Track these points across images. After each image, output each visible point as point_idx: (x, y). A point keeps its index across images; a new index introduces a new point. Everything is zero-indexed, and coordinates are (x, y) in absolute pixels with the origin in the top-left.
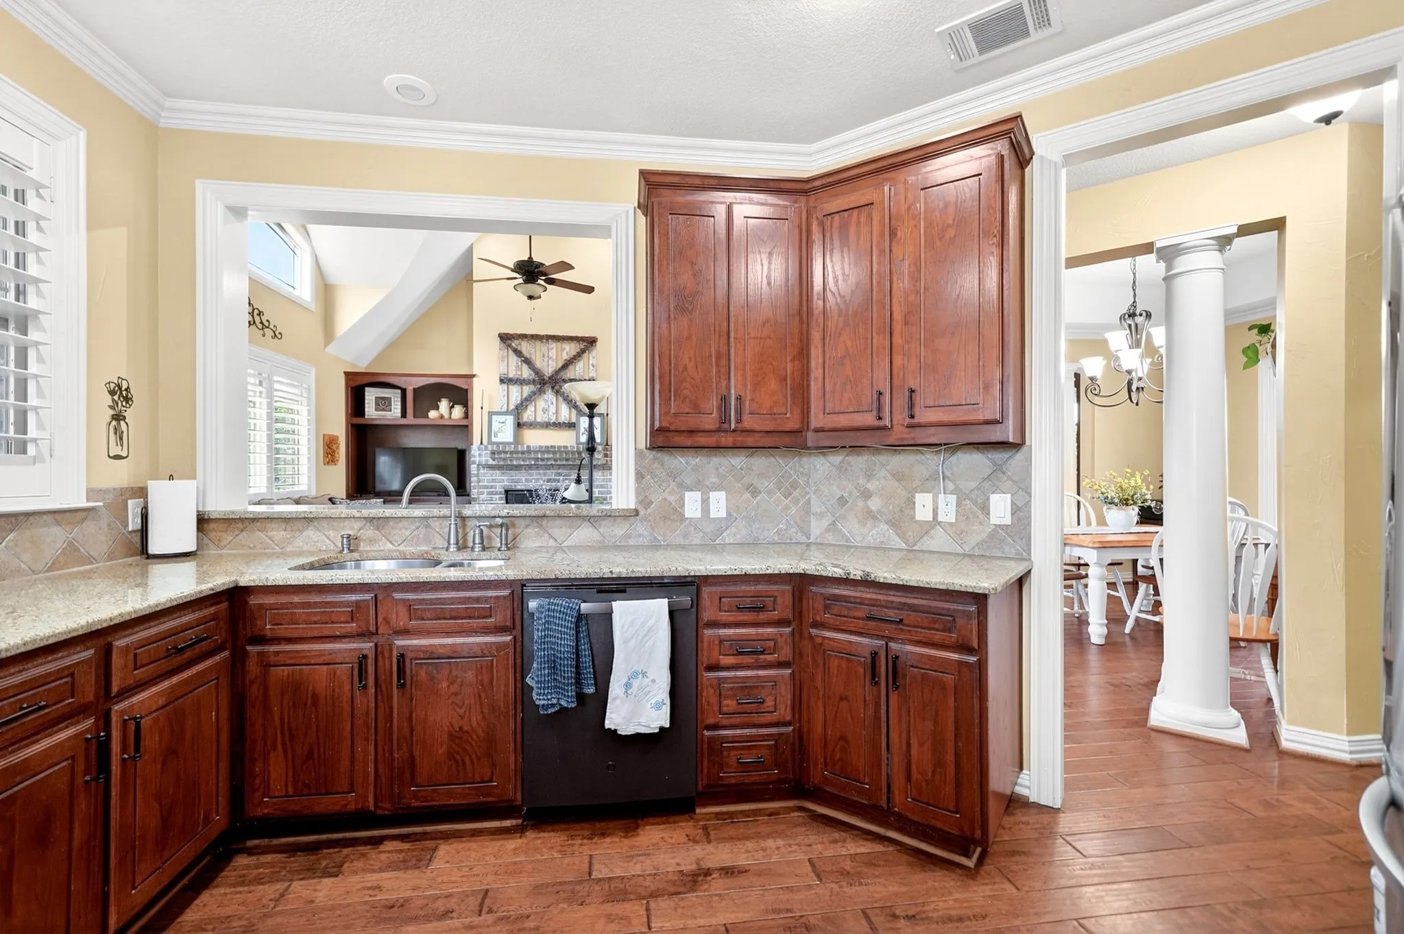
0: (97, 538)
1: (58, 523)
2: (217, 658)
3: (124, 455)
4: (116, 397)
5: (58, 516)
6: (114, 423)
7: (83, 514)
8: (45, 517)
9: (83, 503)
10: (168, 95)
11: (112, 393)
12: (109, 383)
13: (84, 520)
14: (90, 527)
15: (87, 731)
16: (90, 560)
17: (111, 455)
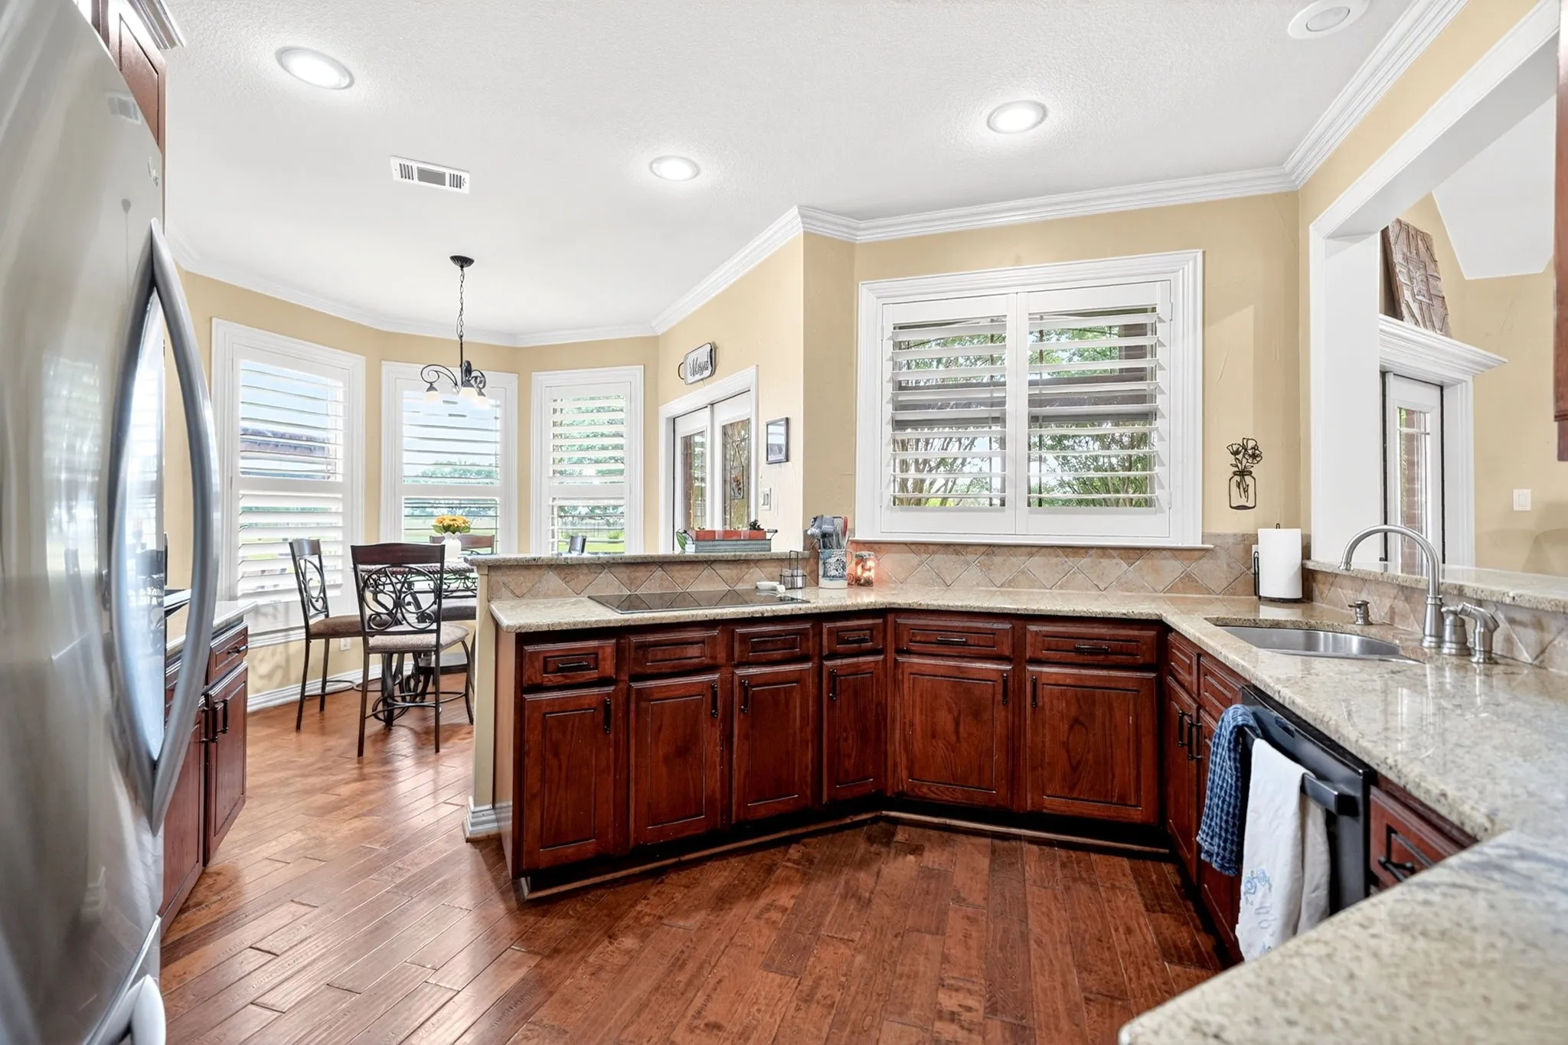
0: (1216, 572)
1: (1176, 558)
2: (1145, 675)
3: (1250, 504)
4: (1240, 456)
5: (1176, 553)
6: (1238, 478)
7: (1201, 553)
8: (1164, 552)
9: (1199, 545)
10: (1280, 163)
11: (1236, 453)
12: (1232, 445)
13: (1200, 558)
14: (1206, 564)
15: (1005, 671)
16: (1209, 591)
17: (1233, 505)
